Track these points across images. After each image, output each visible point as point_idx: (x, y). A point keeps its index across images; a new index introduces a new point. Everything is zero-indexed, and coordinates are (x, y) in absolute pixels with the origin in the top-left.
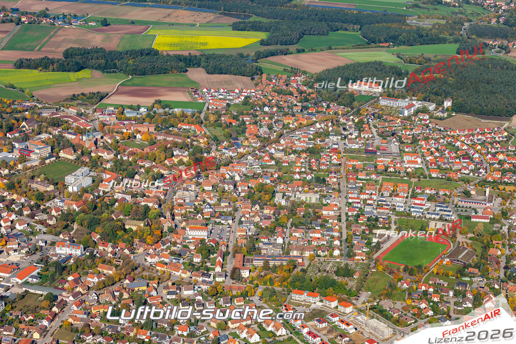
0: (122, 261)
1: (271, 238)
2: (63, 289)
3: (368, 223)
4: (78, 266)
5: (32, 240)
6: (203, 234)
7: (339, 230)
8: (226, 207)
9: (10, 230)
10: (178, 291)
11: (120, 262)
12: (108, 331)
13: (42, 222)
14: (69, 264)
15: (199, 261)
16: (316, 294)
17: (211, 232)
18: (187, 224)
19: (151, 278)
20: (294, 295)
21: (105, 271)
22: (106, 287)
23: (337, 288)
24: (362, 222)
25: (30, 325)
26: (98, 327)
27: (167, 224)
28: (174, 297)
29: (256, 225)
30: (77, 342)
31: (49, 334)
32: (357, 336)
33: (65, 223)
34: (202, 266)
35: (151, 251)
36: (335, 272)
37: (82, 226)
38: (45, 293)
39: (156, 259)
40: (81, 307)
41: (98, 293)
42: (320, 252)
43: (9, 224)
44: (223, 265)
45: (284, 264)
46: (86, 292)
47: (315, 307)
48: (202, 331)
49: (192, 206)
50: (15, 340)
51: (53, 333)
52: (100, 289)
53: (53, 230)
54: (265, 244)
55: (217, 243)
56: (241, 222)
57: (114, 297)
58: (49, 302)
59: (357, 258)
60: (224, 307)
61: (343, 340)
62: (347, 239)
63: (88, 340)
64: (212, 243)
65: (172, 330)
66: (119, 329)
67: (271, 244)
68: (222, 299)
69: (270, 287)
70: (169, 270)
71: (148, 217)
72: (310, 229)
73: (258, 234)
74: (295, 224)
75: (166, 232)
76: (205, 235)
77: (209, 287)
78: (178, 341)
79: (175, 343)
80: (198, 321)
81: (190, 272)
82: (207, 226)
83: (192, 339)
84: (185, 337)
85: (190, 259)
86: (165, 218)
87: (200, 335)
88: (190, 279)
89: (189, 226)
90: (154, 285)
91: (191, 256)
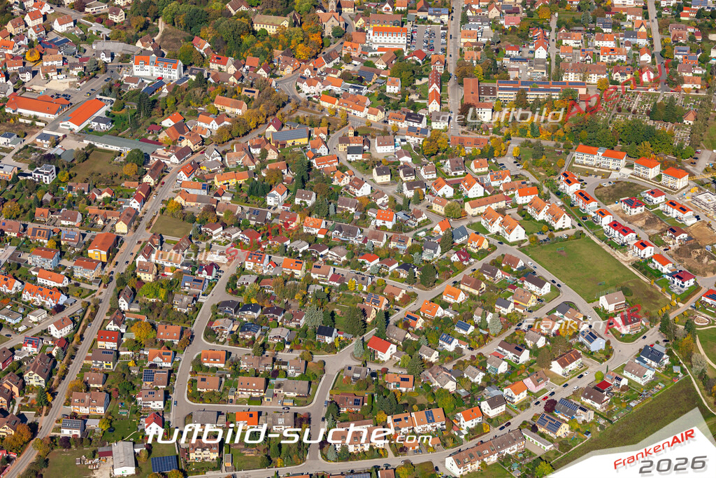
0: (257, 91)
1: (523, 50)
2: (157, 143)
3: (699, 21)
4: (177, 101)
5: (85, 50)
6: (398, 41)
7: (647, 34)
9: (43, 33)
10: (366, 147)
11: (254, 92)
12: (250, 219)
13: (100, 19)
14: (161, 96)
15: (396, 92)
16: (620, 154)
17: (412, 37)
18: (368, 22)
19: (315, 124)
20: (580, 155)
21: (228, 110)
22: (234, 139)
23: (658, 142)
24: (687, 19)
25: (108, 209)
26: (230, 213)
27: (330, 22)
28: (360, 157)
29: (494, 24)
30: (197, 239)
31: (143, 224)
32: (701, 230)
33: (142, 20)
34: (403, 100)
35: (307, 72)
36: (649, 113)
37: (174, 24)
38: (127, 150)
39: (318, 88)
40: (193, 176)
41: (221, 149)
42: (617, 76)
43: (40, 21)
44: (441, 98)
45: (554, 97)
46: (199, 147)
47: (619, 176)
48: (420, 220)
50: (84, 236)
51: (151, 223)
52: (223, 142)
53: (123, 32)
54: (514, 59)
55: (427, 59)
56: (465, 19)
57: (252, 156)
58: (135, 166)
59: (685, 86)
60: (452, 177)
61: (677, 238)
62: (664, 51)
63: (216, 235)
64: (416, 58)
65: (364, 217)
66: (269, 216)
67: (525, 60)
68: (448, 162)
69: (533, 141)
70: (344, 108)
71: (293, 9)
72: (594, 32)
73: (499, 42)
74: (564, 23)
75: (329, 37)
76: (401, 42)
77: (423, 139)
78: (379, 238)
79: (373, 242)
80: (409, 203)
81: (382, 111)
82: (404, 26)
83: (404, 234)
84: (389, 231)
85: (379, 87)
86: (325, 11)
87: (416, 228)
88: (384, 125)
89: (371, 27)
90: (320, 135)
91: (381, 81)
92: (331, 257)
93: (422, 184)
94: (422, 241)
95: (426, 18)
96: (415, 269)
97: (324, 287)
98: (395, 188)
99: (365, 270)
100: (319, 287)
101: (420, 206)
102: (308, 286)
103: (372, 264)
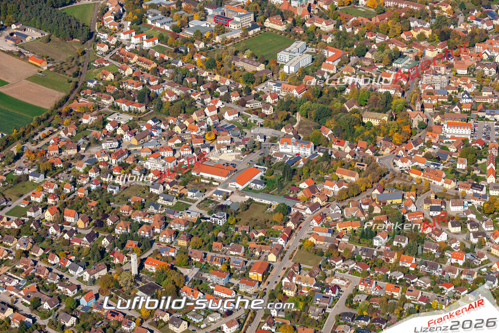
0: (366, 165)
2: (296, 199)
4: (310, 170)
5: (246, 133)
6: (465, 132)
8: (490, 97)
9: (217, 121)
10: (443, 207)
11: (364, 166)
12: (362, 254)
13: (256, 112)
14: (299, 166)
15: (464, 168)
17: (475, 130)
18: (443, 119)
19: (407, 189)
21: (346, 178)
22: (349, 198)
25: (262, 244)
26: (347, 250)
27: (417, 118)
28: (439, 213)
30: (324, 268)
31: (287, 255)
33: (286, 113)
34: (469, 174)
35: (401, 153)
37: (307, 117)
38: (275, 204)
39: (408, 164)
40: (321, 223)
41: (341, 205)
43: (215, 112)
44: (496, 173)
46: (325, 203)
48: (482, 260)
49: (444, 95)
50: (246, 262)
51: (292, 255)
52: (342, 200)
53: (272, 122)
55: (485, 146)
57: (362, 210)
58: (281, 215)
63: (338, 266)
64: (478, 145)
65: (443, 256)
66: (375, 253)
70: (427, 179)
71: (391, 108)
75: (416, 128)
76: (467, 133)
77: (484, 202)
78: (454, 272)
79: (449, 274)
80: (475, 247)
81: (454, 181)
82: (469, 122)
83: (471, 270)
84: (461, 267)
85: (452, 165)
86: (413, 110)
87: (480, 265)
88: (455, 191)
89: (445, 122)
90: (411, 197)
91: (453, 160)
92: (419, 284)
93: (483, 234)
94: (484, 275)
95: (484, 117)
96: (480, 295)
97: (415, 305)
98: (464, 236)
99: (444, 294)
100: (412, 305)
101: (482, 250)
102: (404, 304)
103: (449, 290)
